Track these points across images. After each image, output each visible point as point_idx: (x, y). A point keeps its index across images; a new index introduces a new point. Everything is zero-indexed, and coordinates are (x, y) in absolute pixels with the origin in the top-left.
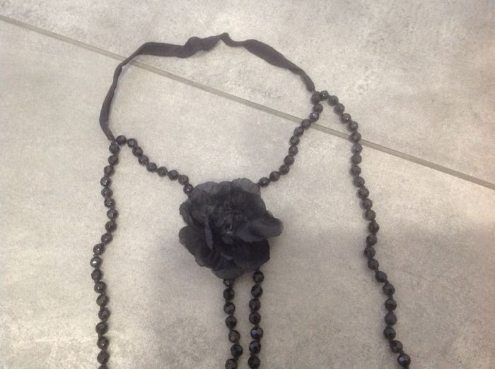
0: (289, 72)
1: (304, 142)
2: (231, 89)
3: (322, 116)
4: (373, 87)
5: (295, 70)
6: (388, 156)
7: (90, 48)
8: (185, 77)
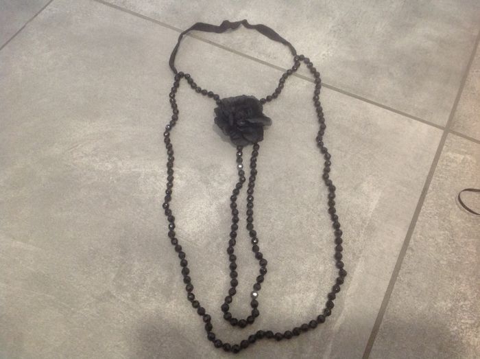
0: (282, 44)
1: (288, 82)
2: (247, 52)
3: (299, 69)
4: (331, 55)
5: (285, 43)
6: (336, 93)
7: (163, 24)
8: (219, 43)
